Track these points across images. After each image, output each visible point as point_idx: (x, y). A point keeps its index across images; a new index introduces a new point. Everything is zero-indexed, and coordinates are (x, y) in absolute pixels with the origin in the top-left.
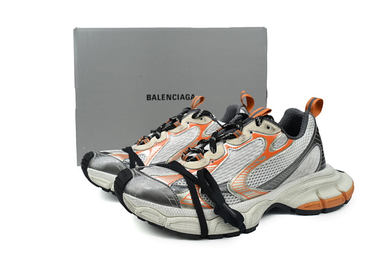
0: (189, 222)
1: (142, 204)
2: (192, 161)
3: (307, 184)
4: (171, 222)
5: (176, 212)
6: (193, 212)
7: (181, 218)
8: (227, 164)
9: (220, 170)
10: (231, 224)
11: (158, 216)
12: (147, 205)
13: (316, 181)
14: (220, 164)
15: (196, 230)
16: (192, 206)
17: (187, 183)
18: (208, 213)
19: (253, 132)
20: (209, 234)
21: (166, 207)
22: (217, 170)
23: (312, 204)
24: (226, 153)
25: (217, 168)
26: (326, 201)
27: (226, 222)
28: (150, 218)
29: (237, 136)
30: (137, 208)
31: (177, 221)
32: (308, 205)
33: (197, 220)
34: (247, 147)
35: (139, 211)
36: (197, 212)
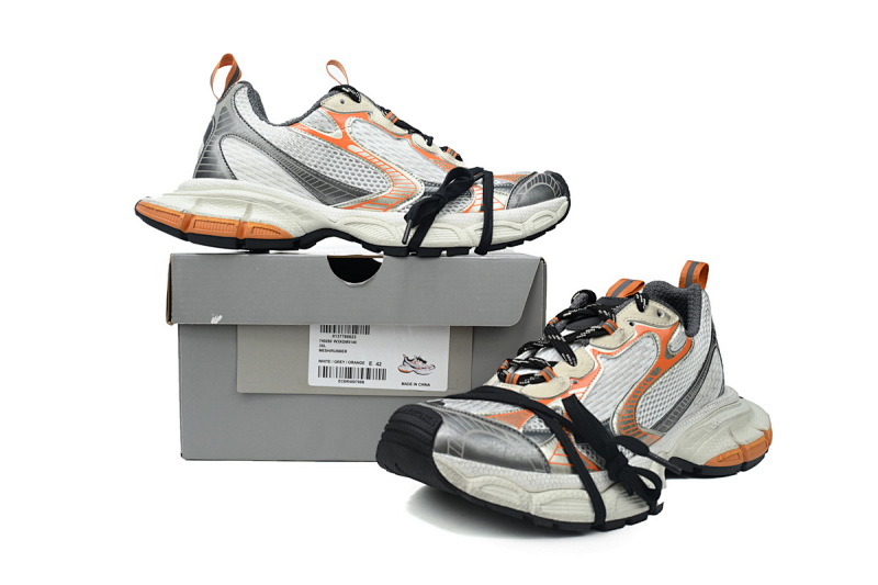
0: (573, 498)
1: (481, 471)
2: (532, 382)
3: (715, 419)
4: (542, 500)
5: (547, 481)
6: (575, 479)
7: (558, 492)
8: (603, 384)
9: (593, 397)
10: (641, 496)
11: (516, 491)
12: (491, 472)
13: (726, 412)
14: (591, 387)
15: (586, 514)
16: (569, 467)
17: (547, 425)
18: (599, 478)
19: (636, 324)
20: (607, 520)
21: (526, 473)
22: (588, 397)
23: (729, 454)
24: (596, 365)
25: (587, 393)
26: (748, 448)
27: (630, 494)
28: (502, 496)
29: (609, 330)
30: (471, 480)
31: (553, 497)
32: (723, 457)
33: (585, 494)
34: (631, 352)
35: (477, 485)
36: (581, 478)
